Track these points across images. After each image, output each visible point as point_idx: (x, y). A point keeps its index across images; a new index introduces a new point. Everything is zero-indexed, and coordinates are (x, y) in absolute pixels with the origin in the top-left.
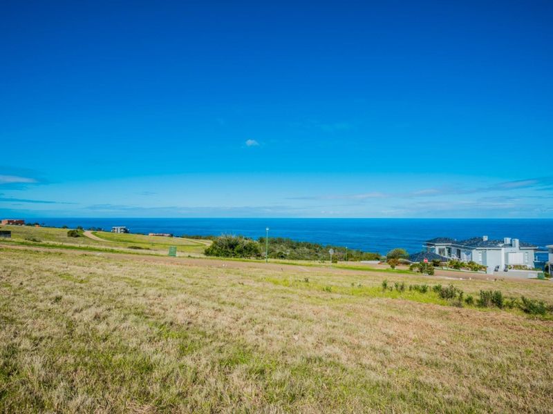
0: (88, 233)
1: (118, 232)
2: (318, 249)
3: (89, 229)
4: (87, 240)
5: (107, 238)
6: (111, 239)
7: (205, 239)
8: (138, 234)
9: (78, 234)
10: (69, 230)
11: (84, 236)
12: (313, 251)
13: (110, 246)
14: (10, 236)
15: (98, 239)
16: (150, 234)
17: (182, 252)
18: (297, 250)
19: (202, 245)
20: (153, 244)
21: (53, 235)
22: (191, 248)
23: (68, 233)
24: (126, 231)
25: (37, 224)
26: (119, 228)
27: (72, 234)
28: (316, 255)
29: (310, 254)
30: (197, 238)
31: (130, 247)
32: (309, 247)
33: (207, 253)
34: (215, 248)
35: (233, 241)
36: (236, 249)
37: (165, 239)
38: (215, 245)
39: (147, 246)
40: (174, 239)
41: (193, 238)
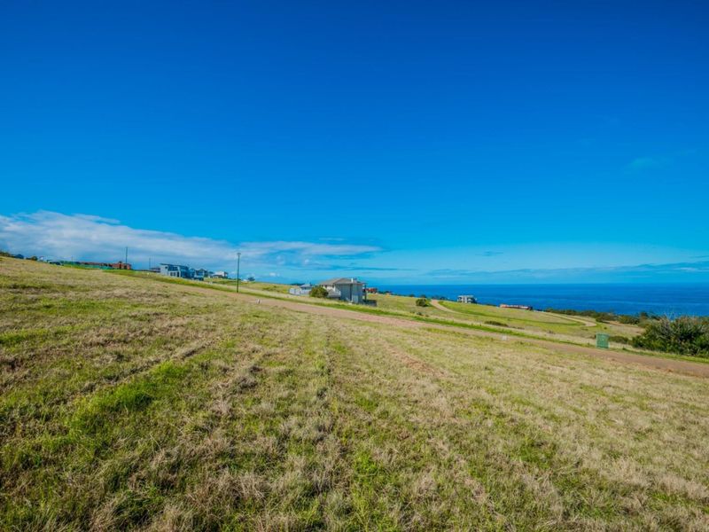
0: (434, 302)
1: (465, 303)
3: (433, 298)
4: (436, 310)
5: (454, 309)
6: (459, 310)
7: (582, 314)
9: (426, 303)
10: (417, 299)
11: (431, 306)
13: (459, 318)
14: (376, 305)
15: (446, 309)
16: (502, 306)
17: (551, 332)
19: (578, 324)
20: (509, 319)
22: (563, 327)
23: (417, 302)
24: (474, 302)
26: (466, 297)
27: (421, 304)
30: (569, 313)
31: (487, 323)
33: (638, 343)
34: (652, 337)
35: (690, 328)
36: (698, 342)
37: (523, 313)
38: (652, 332)
39: (503, 321)
40: (535, 313)
41: (563, 313)
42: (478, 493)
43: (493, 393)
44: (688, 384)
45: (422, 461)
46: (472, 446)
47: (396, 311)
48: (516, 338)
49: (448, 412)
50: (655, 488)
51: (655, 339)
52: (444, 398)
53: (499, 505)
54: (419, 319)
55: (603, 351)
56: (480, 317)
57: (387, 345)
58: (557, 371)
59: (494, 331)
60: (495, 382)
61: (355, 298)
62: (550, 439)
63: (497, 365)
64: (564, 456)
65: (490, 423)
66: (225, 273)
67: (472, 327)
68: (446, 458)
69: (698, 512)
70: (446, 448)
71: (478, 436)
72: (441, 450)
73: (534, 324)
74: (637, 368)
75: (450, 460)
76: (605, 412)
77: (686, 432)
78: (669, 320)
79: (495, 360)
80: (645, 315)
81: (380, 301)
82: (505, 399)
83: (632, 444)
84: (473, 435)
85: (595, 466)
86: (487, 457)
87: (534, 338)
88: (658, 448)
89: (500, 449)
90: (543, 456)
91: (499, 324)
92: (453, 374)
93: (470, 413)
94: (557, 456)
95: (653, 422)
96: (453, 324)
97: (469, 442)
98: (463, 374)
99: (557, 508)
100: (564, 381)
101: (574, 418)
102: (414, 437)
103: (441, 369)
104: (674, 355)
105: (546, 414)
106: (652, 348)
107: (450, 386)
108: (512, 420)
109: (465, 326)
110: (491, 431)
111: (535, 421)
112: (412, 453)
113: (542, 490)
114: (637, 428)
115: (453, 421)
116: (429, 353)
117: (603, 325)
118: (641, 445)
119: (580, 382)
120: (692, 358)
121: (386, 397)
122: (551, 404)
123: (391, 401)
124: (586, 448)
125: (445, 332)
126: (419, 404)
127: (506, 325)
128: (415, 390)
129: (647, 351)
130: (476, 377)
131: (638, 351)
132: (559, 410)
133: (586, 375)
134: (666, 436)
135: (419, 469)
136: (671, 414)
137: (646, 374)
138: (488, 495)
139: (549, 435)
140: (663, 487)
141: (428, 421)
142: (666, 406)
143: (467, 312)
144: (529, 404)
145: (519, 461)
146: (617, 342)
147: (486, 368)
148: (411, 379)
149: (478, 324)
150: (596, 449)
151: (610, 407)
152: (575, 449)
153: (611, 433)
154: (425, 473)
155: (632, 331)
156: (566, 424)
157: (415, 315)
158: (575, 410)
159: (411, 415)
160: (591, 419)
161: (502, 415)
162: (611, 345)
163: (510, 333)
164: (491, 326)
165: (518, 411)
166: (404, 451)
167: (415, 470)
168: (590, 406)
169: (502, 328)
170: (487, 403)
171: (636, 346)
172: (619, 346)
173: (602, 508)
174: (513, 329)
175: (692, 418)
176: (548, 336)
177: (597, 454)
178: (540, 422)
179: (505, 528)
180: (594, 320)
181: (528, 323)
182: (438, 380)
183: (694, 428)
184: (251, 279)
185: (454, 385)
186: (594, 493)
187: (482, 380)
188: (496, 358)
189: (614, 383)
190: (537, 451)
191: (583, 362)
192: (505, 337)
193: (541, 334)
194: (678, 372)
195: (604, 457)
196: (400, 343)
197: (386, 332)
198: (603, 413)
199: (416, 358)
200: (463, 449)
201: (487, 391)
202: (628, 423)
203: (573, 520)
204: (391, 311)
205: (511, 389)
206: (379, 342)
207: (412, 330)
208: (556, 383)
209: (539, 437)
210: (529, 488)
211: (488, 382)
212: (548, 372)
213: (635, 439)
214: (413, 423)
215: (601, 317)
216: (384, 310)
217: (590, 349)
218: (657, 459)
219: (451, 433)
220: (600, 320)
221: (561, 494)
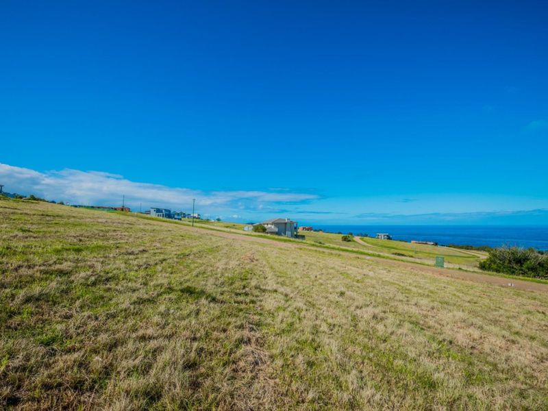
0: (357, 239)
1: (382, 239)
3: (358, 235)
4: (356, 244)
5: (372, 244)
6: (376, 245)
7: (478, 250)
8: (401, 241)
9: (349, 239)
10: (343, 235)
11: (354, 241)
13: (376, 251)
14: (305, 239)
15: (366, 244)
16: (412, 242)
19: (474, 256)
20: (416, 252)
22: (461, 259)
23: (343, 237)
24: (389, 238)
26: (383, 235)
27: (345, 239)
30: (468, 248)
31: (394, 254)
34: (493, 262)
37: (429, 248)
38: (493, 258)
40: (439, 248)
41: (462, 248)
51: (495, 263)
61: (288, 233)
66: (199, 215)
67: (384, 257)
109: (378, 256)
143: (382, 246)
181: (431, 255)
184: (219, 220)
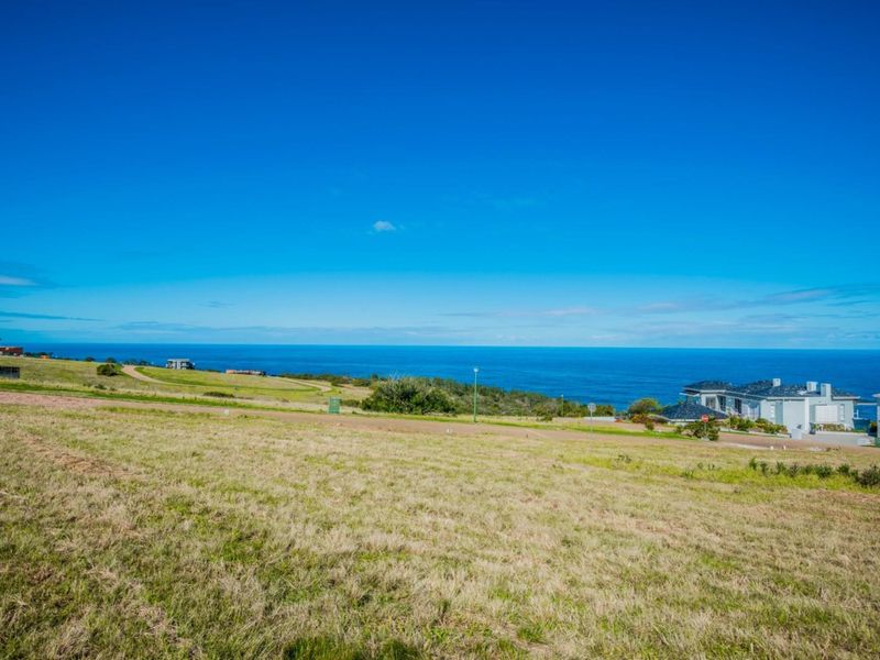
0: (129, 369)
1: (178, 368)
2: (497, 395)
3: (128, 363)
4: (129, 380)
5: (161, 378)
6: (168, 379)
7: (318, 379)
8: (210, 371)
9: (114, 370)
10: (99, 364)
11: (123, 374)
12: (489, 399)
13: (167, 390)
15: (148, 379)
16: (228, 371)
17: (285, 401)
18: (465, 397)
19: (314, 389)
20: (237, 388)
21: (72, 372)
22: (298, 393)
23: (98, 369)
24: (190, 367)
25: (44, 354)
26: (179, 361)
27: (104, 371)
28: (496, 406)
29: (485, 403)
30: (306, 377)
31: (207, 394)
32: (483, 392)
33: (367, 406)
34: (379, 399)
35: (409, 388)
36: (414, 400)
37: (255, 379)
38: (379, 394)
39: (228, 391)
40: (269, 379)
41: (299, 378)
42: (157, 622)
43: (198, 485)
44: (401, 440)
45: (72, 605)
46: (156, 562)
47: (57, 384)
48: (242, 410)
49: (126, 524)
50: (362, 549)
51: (381, 400)
52: (122, 506)
53: (184, 628)
54: (97, 395)
55: (335, 416)
56: (198, 387)
57: (29, 440)
58: (282, 445)
59: (214, 404)
60: (203, 470)
62: (260, 527)
63: (209, 447)
64: (276, 542)
65: (187, 525)
67: (184, 401)
68: (111, 591)
69: (393, 561)
70: (114, 575)
71: (167, 546)
72: (106, 580)
73: (266, 392)
74: (361, 431)
75: (118, 591)
76: (325, 482)
77: (394, 487)
78: (393, 381)
79: (208, 442)
80: (376, 377)
81: (28, 368)
82: (214, 490)
83: (346, 511)
84: (159, 547)
85: (306, 544)
86: (177, 570)
87: (263, 408)
88: (369, 507)
89: (196, 555)
90: (251, 549)
91: (223, 395)
92: (143, 469)
93: (160, 518)
94: (267, 545)
95: (368, 483)
96: (154, 399)
97: (152, 558)
98: (158, 465)
99: (258, 606)
100: (289, 455)
101: (292, 496)
102: (60, 573)
103: (125, 465)
104: (395, 414)
105: (262, 497)
106: (377, 409)
107: (135, 485)
108: (219, 514)
109: (172, 400)
110: (187, 535)
111: (248, 510)
112: (55, 598)
113: (244, 589)
114: (353, 493)
115: (133, 534)
116: (108, 444)
117: (338, 389)
118: (355, 509)
119: (306, 453)
120: (409, 416)
121: (15, 523)
122: (270, 484)
123: (24, 527)
124: (300, 526)
125: (139, 411)
126: (77, 523)
127: (232, 396)
128: (73, 504)
129: (374, 413)
130: (178, 467)
131: (366, 413)
132: (278, 490)
133: (313, 445)
134: (377, 495)
135: (64, 618)
136: (384, 472)
137: (370, 436)
138: (171, 619)
139: (262, 521)
140: (369, 547)
141: (90, 544)
142: (381, 465)
143: (179, 381)
144: (244, 489)
145: (218, 564)
146: (349, 406)
147: (194, 454)
148: (69, 487)
149: (193, 396)
150: (310, 524)
151: (330, 476)
152: (289, 530)
153: (327, 503)
154: (73, 621)
155: (364, 394)
156: (283, 503)
157: (92, 388)
158: (295, 486)
159: (60, 542)
160: (311, 493)
161: (206, 511)
162: (342, 410)
163: (235, 405)
164: (211, 399)
165: (229, 500)
166: (36, 600)
167: (56, 623)
168: (312, 478)
169: (224, 400)
170: (186, 500)
171: (364, 409)
172: (350, 410)
173: (309, 588)
174: (238, 401)
175: (400, 472)
176: (280, 405)
177: (311, 530)
178: (253, 508)
179: (190, 654)
180: (330, 384)
181: (259, 391)
182: (116, 482)
183: (401, 481)
185: (142, 484)
186: (302, 573)
187: (186, 471)
188: (210, 439)
189: (339, 450)
190: (244, 545)
191: (312, 431)
192: (227, 411)
193: (271, 404)
194: (395, 431)
195: (318, 532)
196: (57, 434)
197: (32, 418)
198: (323, 485)
199: (82, 455)
200: (142, 569)
201: (191, 485)
202: (346, 488)
203: (275, 612)
204: (46, 383)
205: (223, 475)
206: (16, 436)
207: (82, 413)
208: (280, 458)
209: (250, 526)
210: (227, 594)
211: (193, 472)
212: (272, 447)
213: (351, 504)
214: (61, 554)
215: (337, 381)
216: (32, 383)
217: (322, 416)
218: (367, 519)
219: (127, 552)
220: (335, 385)
221: (266, 588)
